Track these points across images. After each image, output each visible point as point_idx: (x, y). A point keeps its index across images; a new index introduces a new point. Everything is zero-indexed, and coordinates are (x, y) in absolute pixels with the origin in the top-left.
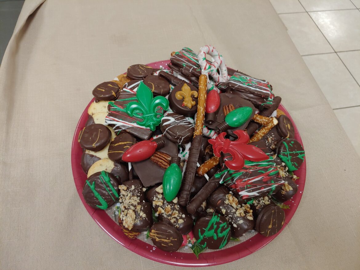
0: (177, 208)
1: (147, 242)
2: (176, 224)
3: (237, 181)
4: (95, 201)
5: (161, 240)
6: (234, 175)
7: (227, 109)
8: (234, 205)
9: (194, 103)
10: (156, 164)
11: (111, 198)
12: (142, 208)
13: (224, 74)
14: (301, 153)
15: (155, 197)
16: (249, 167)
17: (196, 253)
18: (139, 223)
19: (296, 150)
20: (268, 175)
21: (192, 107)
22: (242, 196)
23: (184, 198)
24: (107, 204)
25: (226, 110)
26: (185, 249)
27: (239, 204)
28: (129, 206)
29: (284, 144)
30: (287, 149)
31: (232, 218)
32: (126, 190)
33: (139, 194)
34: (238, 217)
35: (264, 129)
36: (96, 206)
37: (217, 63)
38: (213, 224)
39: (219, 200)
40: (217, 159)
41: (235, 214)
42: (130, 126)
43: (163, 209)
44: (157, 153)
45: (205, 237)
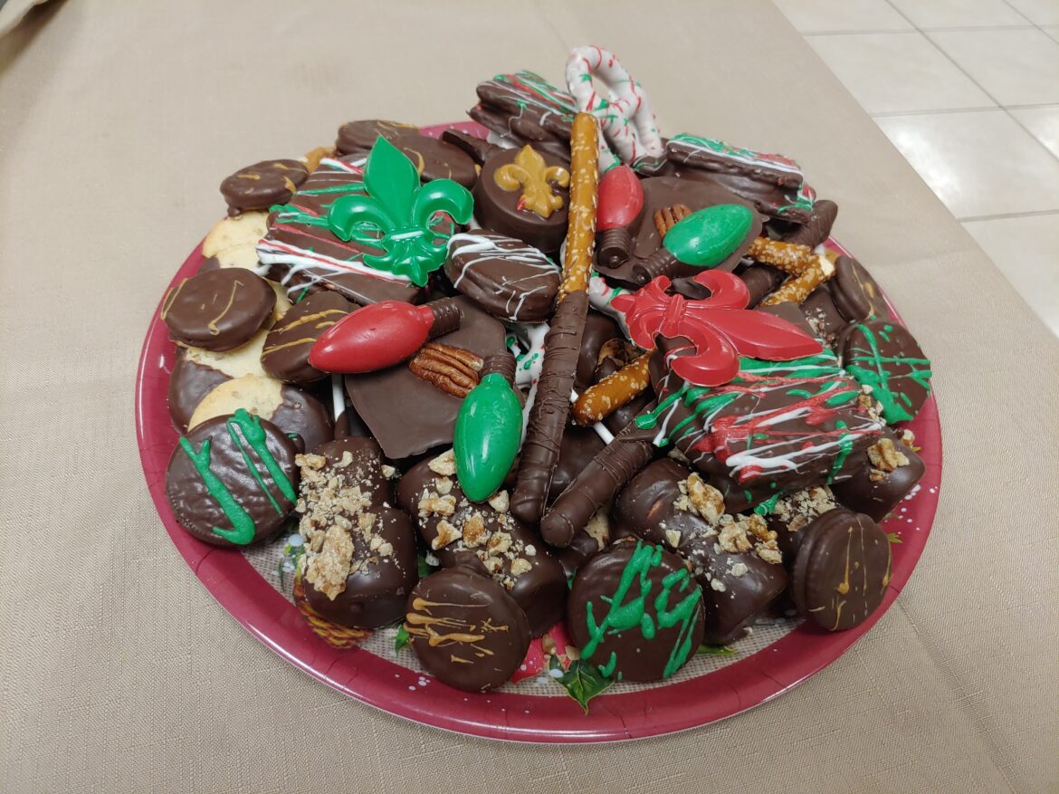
0: (504, 523)
1: (398, 662)
2: (502, 576)
3: (716, 421)
4: (210, 510)
5: (450, 640)
6: (704, 405)
7: (669, 216)
8: (710, 510)
9: (556, 201)
10: (431, 382)
11: (268, 503)
12: (381, 525)
13: (651, 141)
14: (920, 367)
15: (426, 490)
16: (756, 378)
17: (580, 696)
18: (366, 575)
19: (902, 354)
20: (824, 405)
21: (552, 213)
22: (736, 469)
23: (529, 492)
24: (251, 524)
25: (665, 220)
26: (536, 685)
27: (725, 513)
28: (331, 516)
29: (861, 332)
30: (874, 348)
31: (705, 561)
32: (322, 469)
33: (369, 483)
34: (727, 553)
35: (791, 285)
36: (211, 530)
37: (627, 102)
38: (638, 575)
39: (654, 503)
40: (640, 371)
41: (716, 545)
42: (342, 271)
43: (456, 526)
44: (433, 346)
45: (610, 633)
